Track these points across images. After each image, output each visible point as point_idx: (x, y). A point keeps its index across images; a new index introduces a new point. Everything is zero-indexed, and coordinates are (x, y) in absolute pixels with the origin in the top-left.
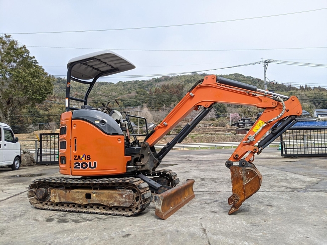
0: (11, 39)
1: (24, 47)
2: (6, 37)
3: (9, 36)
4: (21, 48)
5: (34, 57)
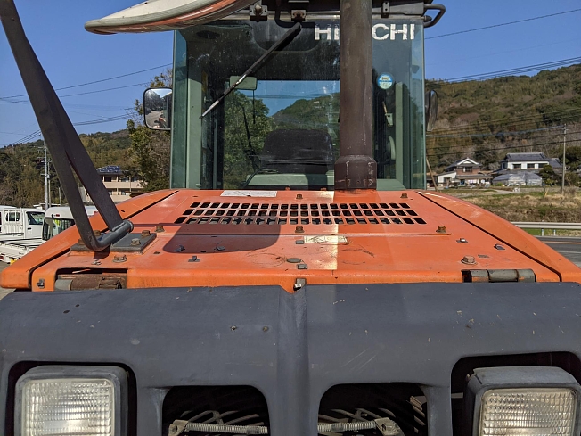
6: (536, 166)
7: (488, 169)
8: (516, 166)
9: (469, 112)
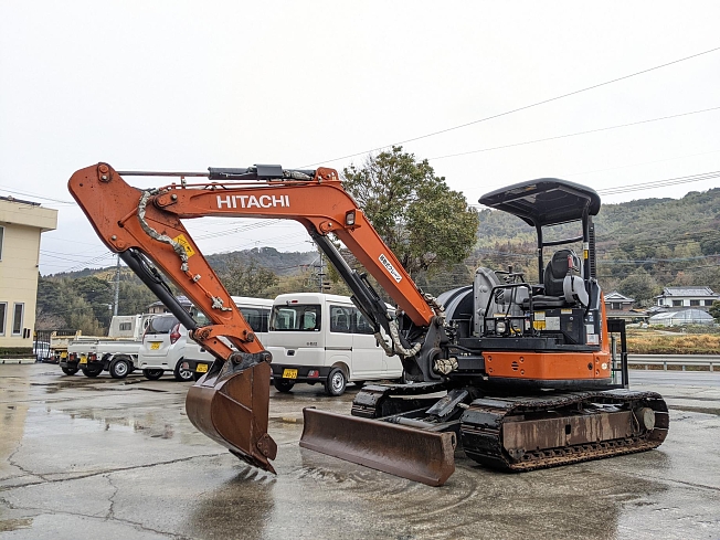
0: (403, 153)
1: (426, 162)
2: (396, 150)
3: (399, 149)
4: (419, 166)
5: (443, 179)
6: (702, 303)
7: (640, 307)
8: (677, 303)
9: (605, 240)
